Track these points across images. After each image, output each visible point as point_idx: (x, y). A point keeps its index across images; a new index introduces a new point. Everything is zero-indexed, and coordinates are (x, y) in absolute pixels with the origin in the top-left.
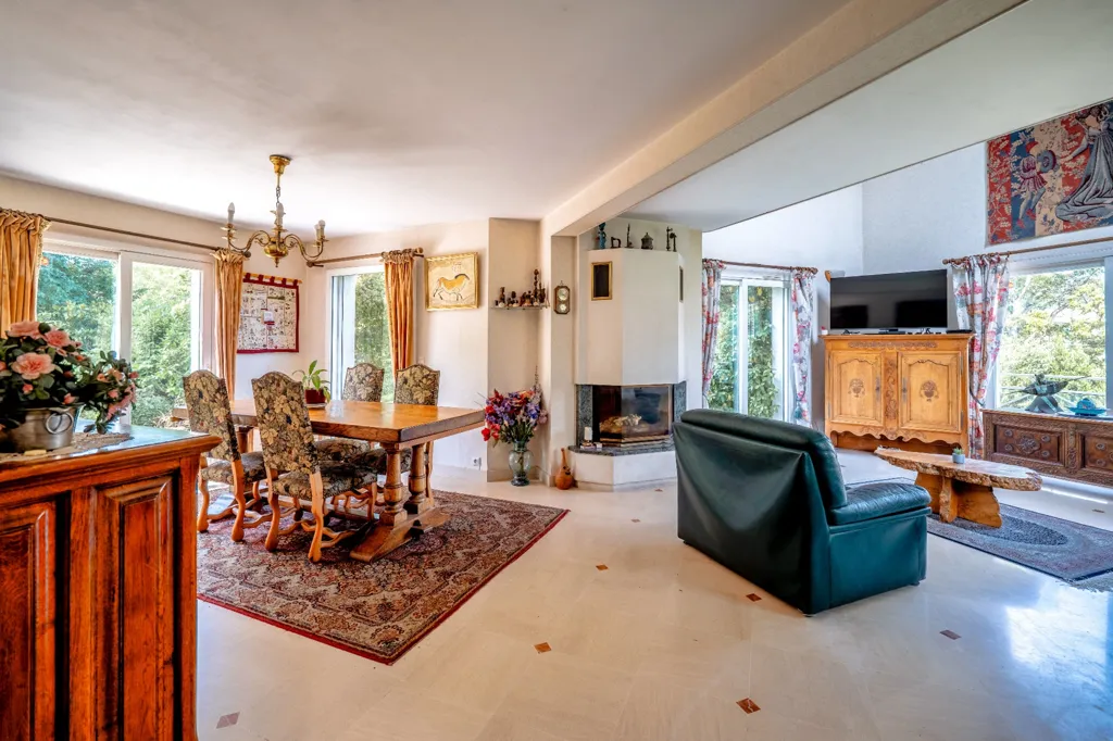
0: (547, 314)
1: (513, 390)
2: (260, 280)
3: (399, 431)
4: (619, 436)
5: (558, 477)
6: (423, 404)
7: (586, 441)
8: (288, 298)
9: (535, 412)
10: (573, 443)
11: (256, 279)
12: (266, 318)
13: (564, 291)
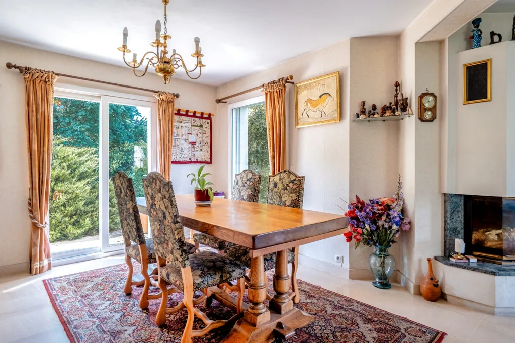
0: (410, 123)
1: (375, 196)
2: (187, 114)
3: (254, 238)
4: (499, 252)
5: (425, 287)
6: (289, 206)
7: (456, 253)
8: (204, 126)
9: (398, 219)
10: (439, 252)
11: (184, 113)
12: (191, 140)
13: (431, 98)
